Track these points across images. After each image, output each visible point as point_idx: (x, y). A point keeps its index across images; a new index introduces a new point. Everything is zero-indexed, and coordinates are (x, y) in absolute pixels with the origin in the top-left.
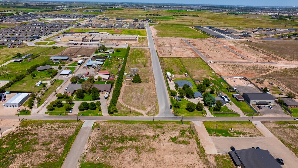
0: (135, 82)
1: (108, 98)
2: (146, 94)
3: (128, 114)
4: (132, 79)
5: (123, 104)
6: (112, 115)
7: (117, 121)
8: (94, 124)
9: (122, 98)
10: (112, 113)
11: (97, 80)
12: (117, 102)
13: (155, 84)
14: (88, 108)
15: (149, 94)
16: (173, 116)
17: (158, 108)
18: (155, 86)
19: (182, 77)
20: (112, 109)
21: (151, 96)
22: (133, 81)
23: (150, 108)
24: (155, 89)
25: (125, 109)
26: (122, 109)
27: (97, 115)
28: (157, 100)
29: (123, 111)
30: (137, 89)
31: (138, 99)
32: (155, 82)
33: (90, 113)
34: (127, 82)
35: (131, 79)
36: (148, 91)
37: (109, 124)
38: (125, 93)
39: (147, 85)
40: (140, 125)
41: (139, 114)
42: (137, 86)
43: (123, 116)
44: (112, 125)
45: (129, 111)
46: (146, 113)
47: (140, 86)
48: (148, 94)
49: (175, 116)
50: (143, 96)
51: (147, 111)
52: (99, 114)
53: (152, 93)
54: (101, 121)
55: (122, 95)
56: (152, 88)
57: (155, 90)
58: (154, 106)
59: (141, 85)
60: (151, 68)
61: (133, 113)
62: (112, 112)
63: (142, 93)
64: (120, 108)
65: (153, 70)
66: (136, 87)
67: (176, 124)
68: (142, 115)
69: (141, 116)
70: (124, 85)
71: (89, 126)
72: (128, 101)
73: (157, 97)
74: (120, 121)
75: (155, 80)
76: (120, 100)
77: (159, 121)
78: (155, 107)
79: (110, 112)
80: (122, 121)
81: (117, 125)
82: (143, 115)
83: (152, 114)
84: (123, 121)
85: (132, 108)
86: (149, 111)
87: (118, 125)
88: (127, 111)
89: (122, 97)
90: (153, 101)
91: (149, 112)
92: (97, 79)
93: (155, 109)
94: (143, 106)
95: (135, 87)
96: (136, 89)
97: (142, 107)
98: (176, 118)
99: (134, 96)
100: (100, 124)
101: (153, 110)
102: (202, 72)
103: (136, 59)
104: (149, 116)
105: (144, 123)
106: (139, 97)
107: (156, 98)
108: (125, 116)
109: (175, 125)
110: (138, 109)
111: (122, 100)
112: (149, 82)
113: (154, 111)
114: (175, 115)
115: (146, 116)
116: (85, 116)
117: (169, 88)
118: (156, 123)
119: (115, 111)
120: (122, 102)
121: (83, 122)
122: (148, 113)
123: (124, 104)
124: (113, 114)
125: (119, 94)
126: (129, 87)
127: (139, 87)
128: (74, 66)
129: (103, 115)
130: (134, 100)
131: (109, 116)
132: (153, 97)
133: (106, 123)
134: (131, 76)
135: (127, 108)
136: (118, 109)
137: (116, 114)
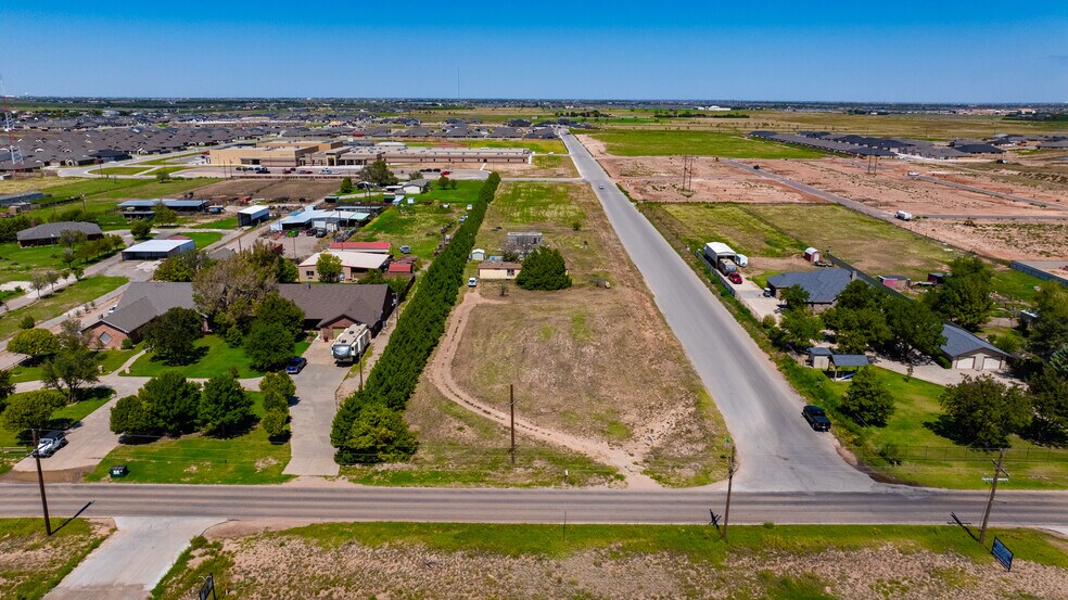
0: (535, 287)
1: (356, 359)
2: (608, 339)
3: (494, 466)
4: (517, 272)
5: (461, 398)
6: (367, 480)
7: (400, 529)
8: (186, 556)
9: (454, 363)
10: (367, 456)
11: (316, 277)
12: (419, 388)
13: (652, 297)
14: (183, 424)
15: (631, 343)
16: (866, 485)
17: (720, 422)
18: (654, 305)
19: (790, 264)
20: (364, 425)
21: (644, 351)
22: (520, 282)
23: (662, 425)
24: (659, 314)
25: (469, 434)
26: (450, 428)
27: (247, 475)
28: (694, 372)
29: (453, 445)
30: (546, 318)
31: (565, 367)
32: (648, 285)
33: (196, 456)
34: (489, 285)
35: (510, 271)
36: (621, 326)
37: (320, 563)
38: (474, 334)
39: (606, 298)
40: (609, 566)
41: (585, 469)
42: (545, 304)
43: (456, 487)
44: (352, 562)
45: (501, 445)
46: (639, 459)
47: (563, 305)
48: (620, 343)
49: (883, 488)
50: (589, 350)
51: (641, 449)
52: (260, 465)
53: (648, 335)
54: (260, 524)
55: (454, 348)
56: (640, 314)
57: (658, 321)
58: (682, 410)
59: (568, 298)
60: (612, 237)
61: (538, 463)
62: (362, 451)
63: (581, 336)
64: (433, 421)
65: (620, 244)
66: (541, 310)
67: (940, 561)
68: (608, 473)
69: (604, 488)
70: (470, 299)
71: (127, 578)
72: (491, 382)
73: (689, 356)
74: (423, 529)
75: (645, 280)
76: (438, 373)
77: (768, 526)
78: (698, 417)
79: (352, 454)
80: (439, 526)
81: (391, 568)
82: (621, 478)
83: (688, 472)
84: (448, 527)
85: (524, 425)
86: (656, 443)
87: (407, 566)
88: (490, 444)
89: (451, 355)
90: (667, 380)
91: (656, 452)
92: (314, 269)
93: (702, 428)
94: (601, 409)
95: (534, 308)
96: (541, 315)
97: (600, 418)
98: (901, 500)
99: (534, 349)
100: (237, 559)
101: (690, 441)
102: (891, 250)
103: (531, 208)
104: (668, 489)
105: (640, 551)
106: (567, 355)
107: (680, 359)
108: (473, 488)
109: (936, 572)
110: (567, 428)
111: (453, 376)
112: (613, 284)
113: (700, 447)
114: (878, 478)
115: (639, 482)
116: (143, 479)
117: (743, 314)
118: (754, 551)
119: (388, 441)
120: (452, 384)
121: (104, 531)
122: (657, 463)
123: (465, 396)
124: (379, 468)
125: (436, 343)
126: (498, 308)
127: (559, 309)
128: (219, 228)
129: (288, 478)
130: (533, 374)
131: (343, 483)
132: (659, 358)
133: (297, 543)
134: (509, 258)
135: (487, 428)
136: (413, 428)
137: (399, 465)
